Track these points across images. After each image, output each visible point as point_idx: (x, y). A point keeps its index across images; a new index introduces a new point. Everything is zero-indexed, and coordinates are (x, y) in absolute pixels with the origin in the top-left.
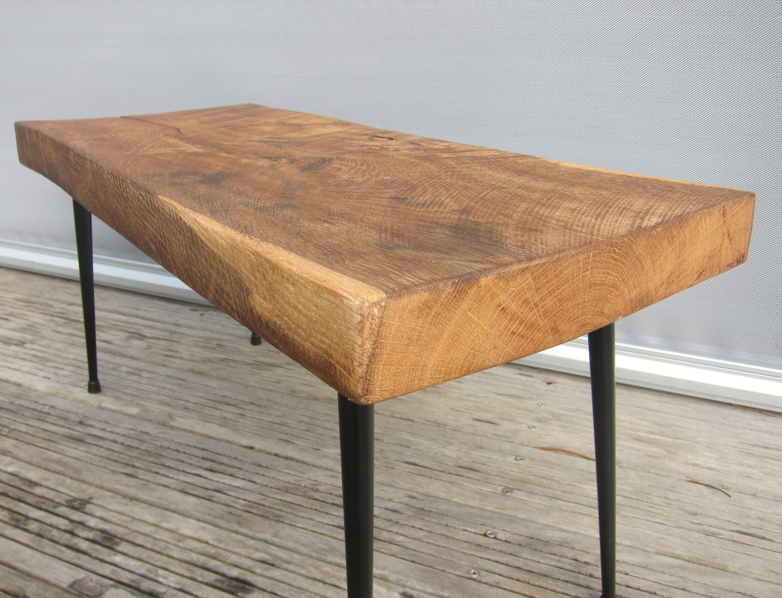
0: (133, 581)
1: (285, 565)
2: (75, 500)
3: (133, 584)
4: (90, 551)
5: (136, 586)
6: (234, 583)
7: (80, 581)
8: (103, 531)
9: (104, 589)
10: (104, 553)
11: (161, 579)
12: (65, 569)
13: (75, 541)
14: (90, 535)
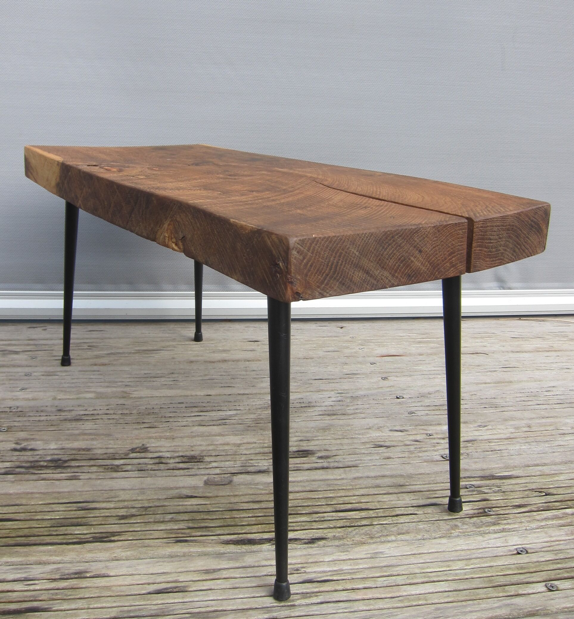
0: (242, 470)
1: (315, 438)
2: (136, 448)
3: (244, 471)
4: (190, 467)
5: (246, 471)
6: (301, 453)
7: (208, 480)
8: (182, 456)
9: (229, 478)
10: (202, 466)
11: (256, 465)
12: (188, 478)
13: (171, 466)
14: (177, 460)
